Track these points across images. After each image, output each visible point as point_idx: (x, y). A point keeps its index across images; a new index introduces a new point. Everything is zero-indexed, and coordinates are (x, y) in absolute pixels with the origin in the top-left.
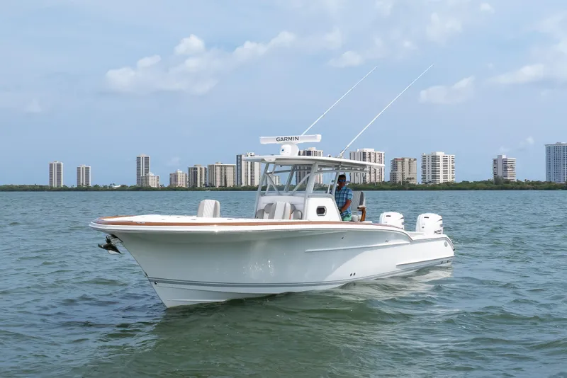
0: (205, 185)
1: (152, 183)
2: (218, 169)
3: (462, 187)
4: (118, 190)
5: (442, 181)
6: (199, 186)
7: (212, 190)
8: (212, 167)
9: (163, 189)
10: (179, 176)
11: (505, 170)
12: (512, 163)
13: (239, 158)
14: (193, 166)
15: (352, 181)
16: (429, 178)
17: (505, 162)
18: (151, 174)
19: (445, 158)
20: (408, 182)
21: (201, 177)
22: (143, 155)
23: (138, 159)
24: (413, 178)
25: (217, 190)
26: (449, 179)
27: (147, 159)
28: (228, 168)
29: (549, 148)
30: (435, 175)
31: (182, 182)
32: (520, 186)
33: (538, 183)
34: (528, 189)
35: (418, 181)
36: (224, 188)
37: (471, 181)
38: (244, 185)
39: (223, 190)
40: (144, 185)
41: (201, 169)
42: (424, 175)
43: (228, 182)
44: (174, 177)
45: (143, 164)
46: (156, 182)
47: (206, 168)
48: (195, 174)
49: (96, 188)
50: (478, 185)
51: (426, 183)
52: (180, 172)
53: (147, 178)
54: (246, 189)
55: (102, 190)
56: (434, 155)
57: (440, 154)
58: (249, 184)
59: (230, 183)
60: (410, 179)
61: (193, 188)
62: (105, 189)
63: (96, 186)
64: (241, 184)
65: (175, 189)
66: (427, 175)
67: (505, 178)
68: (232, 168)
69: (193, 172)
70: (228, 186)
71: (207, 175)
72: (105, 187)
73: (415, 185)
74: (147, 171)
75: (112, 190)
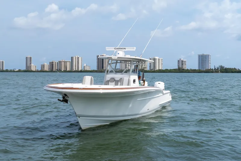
0: (57, 70)
1: (33, 69)
2: (63, 63)
3: (166, 71)
4: (17, 71)
5: (157, 69)
6: (54, 70)
7: (60, 72)
8: (60, 62)
9: (38, 71)
10: (45, 66)
11: (182, 65)
12: (185, 62)
13: (72, 58)
14: (52, 61)
15: (121, 69)
16: (152, 68)
17: (182, 61)
18: (32, 65)
19: (159, 59)
20: (144, 69)
21: (55, 66)
22: (29, 56)
23: (27, 58)
24: (146, 68)
25: (62, 72)
26: (160, 68)
27: (31, 58)
28: (67, 63)
29: (199, 56)
30: (154, 66)
31: (46, 68)
32: (188, 71)
33: (195, 70)
34: (191, 72)
35: (148, 69)
36: (65, 71)
37: (169, 69)
38: (74, 70)
39: (65, 72)
40: (29, 69)
41: (55, 63)
42: (150, 66)
43: (67, 68)
44: (43, 66)
45: (29, 60)
46: (35, 68)
47: (57, 63)
48: (53, 65)
49: (7, 71)
50: (172, 71)
51: (151, 70)
52: (46, 64)
53: (30, 67)
54: (75, 72)
55: (10, 72)
56: (154, 58)
57: (157, 58)
58: (77, 69)
59: (68, 69)
60: (145, 68)
61: (51, 71)
62: (11, 71)
63: (7, 70)
64: (73, 69)
65: (44, 72)
66: (151, 66)
67: (182, 68)
68: (69, 63)
69: (52, 64)
70: (67, 70)
71: (58, 65)
72: (11, 70)
73: (146, 70)
74: (30, 63)
75: (14, 71)
